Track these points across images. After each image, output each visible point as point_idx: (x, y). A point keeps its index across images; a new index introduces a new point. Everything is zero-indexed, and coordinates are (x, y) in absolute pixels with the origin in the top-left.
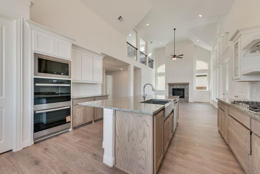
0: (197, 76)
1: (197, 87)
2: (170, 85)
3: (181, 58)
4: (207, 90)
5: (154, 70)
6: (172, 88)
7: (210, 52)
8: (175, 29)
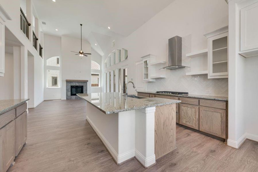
0: (92, 75)
1: (92, 85)
2: (68, 82)
3: (87, 56)
4: (99, 86)
5: (43, 60)
6: (70, 85)
7: (101, 56)
8: (81, 25)
